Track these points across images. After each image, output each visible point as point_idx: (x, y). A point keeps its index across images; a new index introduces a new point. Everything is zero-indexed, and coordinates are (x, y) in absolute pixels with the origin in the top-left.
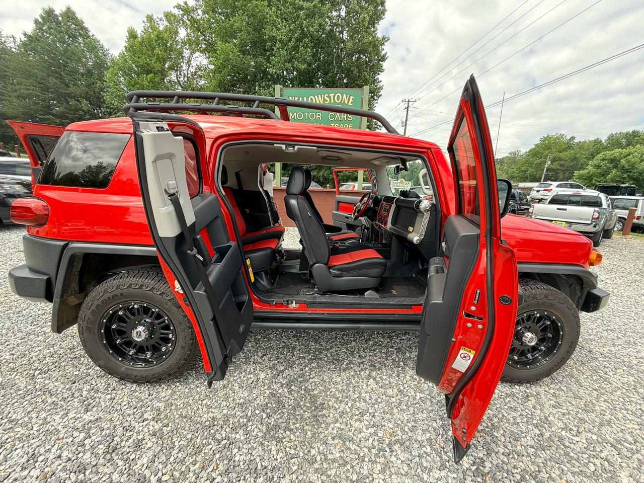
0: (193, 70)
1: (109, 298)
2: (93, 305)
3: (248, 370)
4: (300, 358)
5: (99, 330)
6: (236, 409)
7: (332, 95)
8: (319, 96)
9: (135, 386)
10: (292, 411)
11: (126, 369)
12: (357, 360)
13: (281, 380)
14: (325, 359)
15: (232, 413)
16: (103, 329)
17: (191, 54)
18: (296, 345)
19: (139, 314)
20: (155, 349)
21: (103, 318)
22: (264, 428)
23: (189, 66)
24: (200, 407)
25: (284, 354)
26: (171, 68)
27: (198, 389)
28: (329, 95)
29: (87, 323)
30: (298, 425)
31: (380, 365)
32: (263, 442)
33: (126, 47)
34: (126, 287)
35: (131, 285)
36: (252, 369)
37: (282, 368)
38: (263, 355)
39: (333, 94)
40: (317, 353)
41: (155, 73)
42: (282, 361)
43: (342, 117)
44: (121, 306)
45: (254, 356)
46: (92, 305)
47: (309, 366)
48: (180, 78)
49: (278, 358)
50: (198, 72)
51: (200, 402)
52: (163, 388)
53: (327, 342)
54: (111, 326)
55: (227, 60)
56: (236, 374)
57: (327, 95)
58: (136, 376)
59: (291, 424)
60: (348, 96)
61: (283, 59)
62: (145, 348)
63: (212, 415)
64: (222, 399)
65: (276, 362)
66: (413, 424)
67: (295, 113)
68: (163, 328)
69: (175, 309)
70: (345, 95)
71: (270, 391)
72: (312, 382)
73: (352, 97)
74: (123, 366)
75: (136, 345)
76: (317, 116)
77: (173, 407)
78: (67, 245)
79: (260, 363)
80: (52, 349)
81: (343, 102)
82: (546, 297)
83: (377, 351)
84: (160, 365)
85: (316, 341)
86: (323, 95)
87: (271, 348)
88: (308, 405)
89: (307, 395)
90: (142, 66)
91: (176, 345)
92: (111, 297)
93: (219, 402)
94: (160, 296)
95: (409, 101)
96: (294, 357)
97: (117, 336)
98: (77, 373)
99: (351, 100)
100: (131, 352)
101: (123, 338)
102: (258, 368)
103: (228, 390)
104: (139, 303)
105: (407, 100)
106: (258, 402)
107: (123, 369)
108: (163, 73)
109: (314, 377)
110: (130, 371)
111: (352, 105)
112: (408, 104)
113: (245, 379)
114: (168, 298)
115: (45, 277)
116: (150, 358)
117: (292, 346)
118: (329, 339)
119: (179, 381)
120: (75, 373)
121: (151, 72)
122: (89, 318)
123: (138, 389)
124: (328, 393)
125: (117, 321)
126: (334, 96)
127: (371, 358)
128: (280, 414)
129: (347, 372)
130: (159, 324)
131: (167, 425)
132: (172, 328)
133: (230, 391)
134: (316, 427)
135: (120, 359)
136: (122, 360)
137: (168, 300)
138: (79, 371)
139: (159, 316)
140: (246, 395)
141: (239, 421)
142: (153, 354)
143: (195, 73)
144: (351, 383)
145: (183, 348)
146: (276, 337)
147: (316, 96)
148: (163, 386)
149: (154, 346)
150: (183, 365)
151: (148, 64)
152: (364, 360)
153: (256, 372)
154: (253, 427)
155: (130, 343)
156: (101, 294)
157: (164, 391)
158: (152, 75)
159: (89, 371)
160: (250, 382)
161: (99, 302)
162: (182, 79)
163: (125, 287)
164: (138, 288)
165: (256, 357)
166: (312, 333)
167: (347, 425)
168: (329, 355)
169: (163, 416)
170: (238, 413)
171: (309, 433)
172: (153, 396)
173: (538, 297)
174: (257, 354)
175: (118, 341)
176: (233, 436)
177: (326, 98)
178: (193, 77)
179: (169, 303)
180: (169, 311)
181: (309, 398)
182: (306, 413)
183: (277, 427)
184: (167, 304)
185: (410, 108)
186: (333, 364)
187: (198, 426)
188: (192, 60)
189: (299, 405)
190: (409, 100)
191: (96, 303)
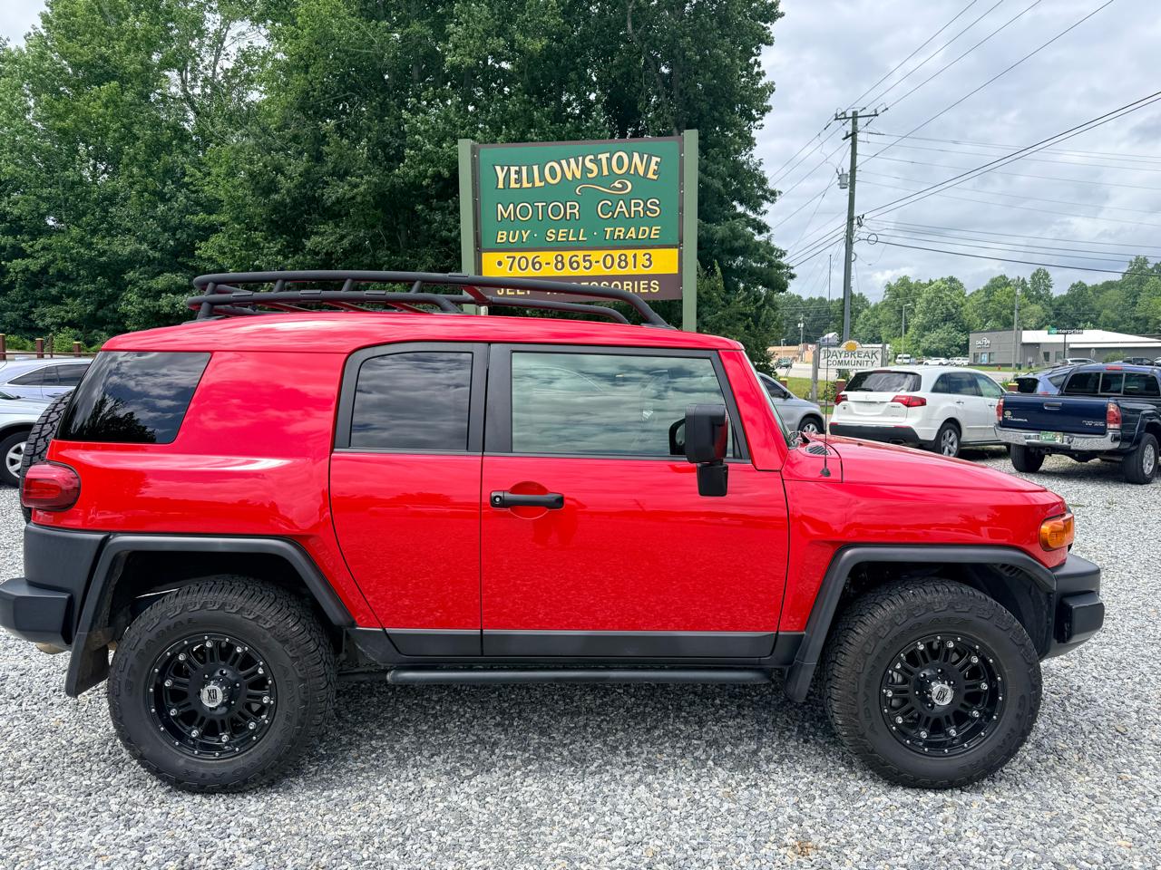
0: (229, 65)
1: (168, 628)
2: (142, 641)
3: (403, 776)
4: (505, 757)
5: (146, 689)
6: (384, 826)
7: (603, 157)
8: (572, 161)
9: (198, 798)
10: (484, 829)
11: (187, 761)
12: (622, 758)
13: (467, 789)
14: (557, 759)
15: (378, 831)
16: (153, 686)
17: (226, 22)
18: (500, 739)
19: (212, 659)
20: (236, 727)
21: (154, 665)
22: (435, 848)
23: (218, 52)
24: (320, 823)
25: (475, 753)
26: (167, 64)
27: (313, 801)
28: (596, 157)
29: (129, 675)
30: (493, 845)
31: (664, 767)
32: (433, 863)
33: (46, 19)
34: (198, 607)
35: (205, 603)
36: (410, 774)
37: (469, 772)
38: (432, 755)
39: (608, 155)
40: (542, 750)
41: (124, 81)
42: (469, 763)
43: (633, 209)
44: (186, 642)
45: (415, 756)
46: (139, 641)
47: (523, 769)
48: (192, 88)
49: (462, 758)
50: (242, 69)
51: (320, 818)
52: (250, 800)
53: (566, 733)
54: (163, 682)
55: (324, 39)
56: (380, 782)
57: (592, 157)
58: (203, 775)
59: (482, 842)
60: (646, 156)
61: (480, 28)
62: (219, 725)
63: (343, 833)
64: (357, 814)
65: (458, 765)
66: (701, 841)
67: (511, 206)
68: (254, 685)
69: (278, 645)
70: (636, 156)
71: (446, 804)
72: (526, 792)
73: (655, 159)
74: (181, 757)
75: (203, 719)
76: (568, 211)
77: (274, 823)
78: (106, 540)
79: (425, 766)
80: (25, 750)
81: (632, 172)
82: (951, 606)
83: (667, 745)
84: (247, 753)
85: (542, 733)
86: (580, 159)
87: (449, 744)
88: (515, 821)
89: (514, 808)
90: (89, 66)
91: (277, 713)
92: (172, 626)
93: (352, 818)
94: (253, 623)
95: (855, 116)
96: (493, 757)
97: (171, 703)
98: (88, 782)
99: (653, 167)
100: (194, 732)
101: (180, 708)
102: (423, 774)
103: (368, 802)
104: (215, 636)
105: (849, 114)
106: (422, 817)
107: (181, 762)
108: (147, 79)
109: (531, 785)
110: (193, 766)
111: (655, 177)
112: (855, 123)
113: (397, 788)
114: (268, 626)
115: (66, 597)
116: (227, 744)
117: (493, 740)
118: (571, 729)
119: (276, 792)
120: (84, 783)
121: (113, 78)
122: (132, 665)
123: (204, 801)
124: (555, 806)
125: (172, 675)
126: (609, 160)
127: (650, 756)
128: (462, 831)
129: (597, 776)
130: (245, 678)
131: (269, 843)
132: (270, 682)
133: (372, 805)
134: (525, 846)
135: (177, 743)
136: (180, 745)
137: (267, 629)
138: (90, 779)
139: (248, 661)
140: (401, 809)
141: (389, 840)
142: (231, 737)
143: (235, 72)
144: (601, 791)
145: (288, 718)
146: (460, 727)
147: (564, 162)
148: (249, 797)
149: (234, 721)
150: (287, 753)
151: (106, 60)
152: (635, 759)
153: (419, 779)
154: (415, 847)
155: (191, 717)
156: (156, 621)
157: (253, 806)
158: (114, 83)
159: (109, 780)
160: (407, 792)
161: (151, 636)
162: (197, 91)
163: (196, 608)
164: (218, 609)
165: (418, 758)
166: (536, 719)
167: (580, 843)
168: (565, 753)
169: (259, 833)
170: (387, 831)
171: (511, 853)
172: (235, 810)
173: (937, 607)
174: (420, 754)
175: (173, 712)
176: (382, 856)
177: (589, 165)
178: (228, 82)
179: (269, 635)
180: (267, 650)
181: (517, 811)
182: (510, 831)
183: (456, 846)
184: (264, 637)
185: (860, 136)
186: (572, 765)
187: (320, 844)
188: (228, 39)
189: (497, 821)
190: (855, 113)
191: (147, 637)
